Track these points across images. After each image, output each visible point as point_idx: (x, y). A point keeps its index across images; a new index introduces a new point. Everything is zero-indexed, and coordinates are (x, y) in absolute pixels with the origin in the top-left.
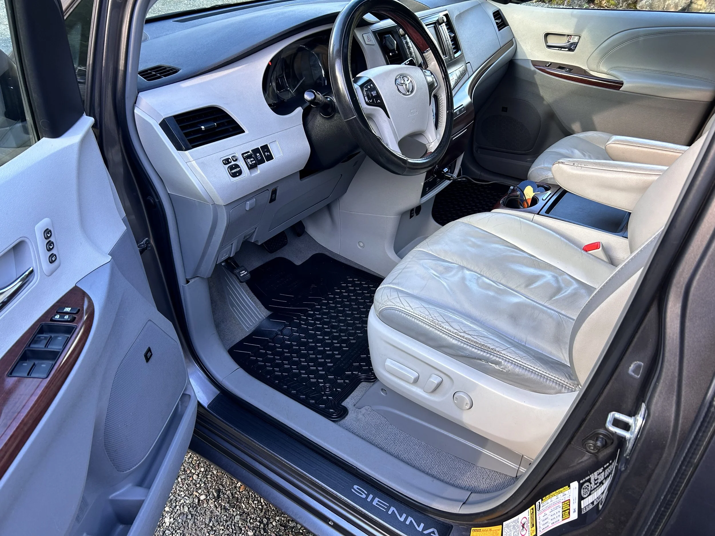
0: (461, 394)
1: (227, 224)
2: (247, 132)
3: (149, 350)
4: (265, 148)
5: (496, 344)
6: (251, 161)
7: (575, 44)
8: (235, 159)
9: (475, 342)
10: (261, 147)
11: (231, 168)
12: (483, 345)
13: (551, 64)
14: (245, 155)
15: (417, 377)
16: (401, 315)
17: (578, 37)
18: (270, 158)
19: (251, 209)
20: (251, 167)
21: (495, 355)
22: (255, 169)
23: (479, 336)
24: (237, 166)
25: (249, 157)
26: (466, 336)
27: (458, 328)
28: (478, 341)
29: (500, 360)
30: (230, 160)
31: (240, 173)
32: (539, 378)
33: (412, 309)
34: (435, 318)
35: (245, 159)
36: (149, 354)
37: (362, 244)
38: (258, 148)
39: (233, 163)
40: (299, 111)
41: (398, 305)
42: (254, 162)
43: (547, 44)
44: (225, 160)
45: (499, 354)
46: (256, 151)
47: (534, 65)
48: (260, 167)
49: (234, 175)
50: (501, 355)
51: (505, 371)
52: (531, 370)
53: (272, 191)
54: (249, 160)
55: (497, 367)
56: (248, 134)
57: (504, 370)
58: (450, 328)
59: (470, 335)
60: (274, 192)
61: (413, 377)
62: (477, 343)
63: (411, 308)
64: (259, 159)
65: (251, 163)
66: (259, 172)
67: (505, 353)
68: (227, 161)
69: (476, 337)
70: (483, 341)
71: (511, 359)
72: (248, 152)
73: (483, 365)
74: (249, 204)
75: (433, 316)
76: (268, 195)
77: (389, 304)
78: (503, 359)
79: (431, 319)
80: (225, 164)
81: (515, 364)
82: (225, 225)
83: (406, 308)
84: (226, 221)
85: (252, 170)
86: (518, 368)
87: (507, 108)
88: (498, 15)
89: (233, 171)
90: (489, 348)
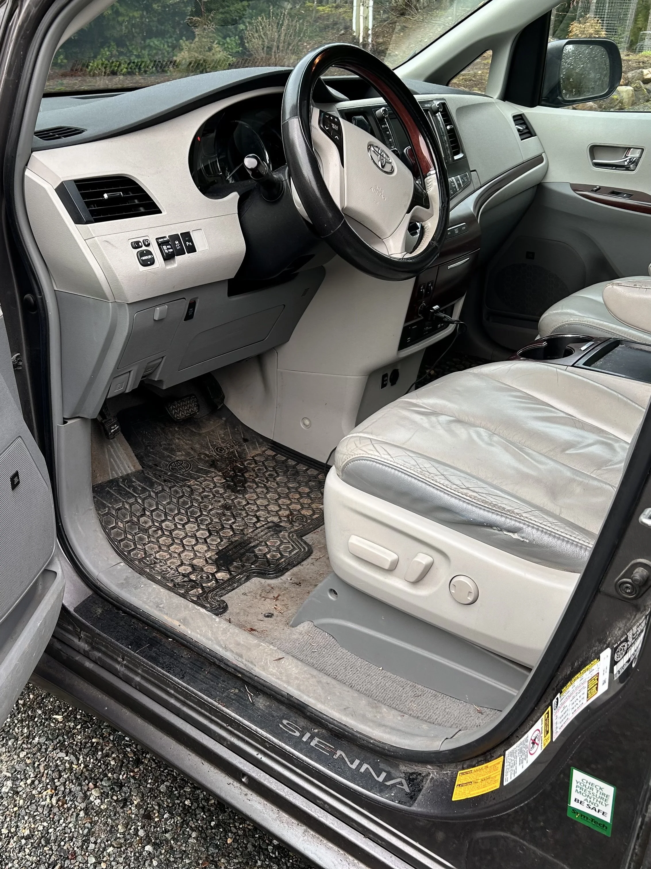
0: (462, 578)
1: (128, 333)
2: (164, 213)
3: (16, 474)
4: (187, 236)
5: (514, 505)
6: (168, 249)
7: (635, 163)
8: (147, 243)
9: (483, 501)
10: (181, 234)
11: (142, 254)
12: (495, 505)
13: (599, 189)
14: (160, 240)
15: (395, 560)
16: (375, 466)
17: (640, 150)
18: (192, 249)
19: (160, 320)
20: (168, 258)
21: (512, 518)
22: (172, 261)
23: (490, 494)
24: (149, 253)
25: (166, 243)
26: (471, 493)
27: (458, 483)
28: (487, 500)
29: (521, 525)
30: (140, 244)
31: (152, 262)
32: (578, 549)
33: (392, 458)
34: (425, 469)
35: (159, 245)
36: (16, 479)
37: (307, 422)
38: (178, 235)
39: (144, 248)
40: (234, 196)
41: (371, 452)
42: (171, 250)
43: (594, 161)
44: (135, 242)
45: (518, 516)
46: (175, 237)
47: (575, 190)
48: (178, 259)
49: (145, 264)
50: (522, 518)
51: (527, 541)
52: (566, 539)
53: (190, 304)
54: (165, 247)
55: (515, 536)
56: (165, 215)
57: (525, 540)
58: (447, 482)
59: (476, 492)
60: (192, 305)
61: (390, 559)
62: (486, 502)
63: (389, 457)
64: (178, 248)
65: (166, 251)
66: (175, 265)
67: (528, 516)
68: (136, 245)
69: (485, 495)
70: (495, 500)
71: (536, 523)
72: (165, 237)
73: (495, 535)
74: (158, 312)
75: (421, 466)
76: (183, 306)
77: (359, 453)
78: (524, 524)
79: (419, 470)
80: (135, 248)
81: (542, 531)
82: (125, 334)
83: (383, 456)
84: (127, 328)
85: (168, 262)
86: (547, 536)
87: (533, 254)
88: (519, 119)
89: (144, 258)
90: (504, 509)
